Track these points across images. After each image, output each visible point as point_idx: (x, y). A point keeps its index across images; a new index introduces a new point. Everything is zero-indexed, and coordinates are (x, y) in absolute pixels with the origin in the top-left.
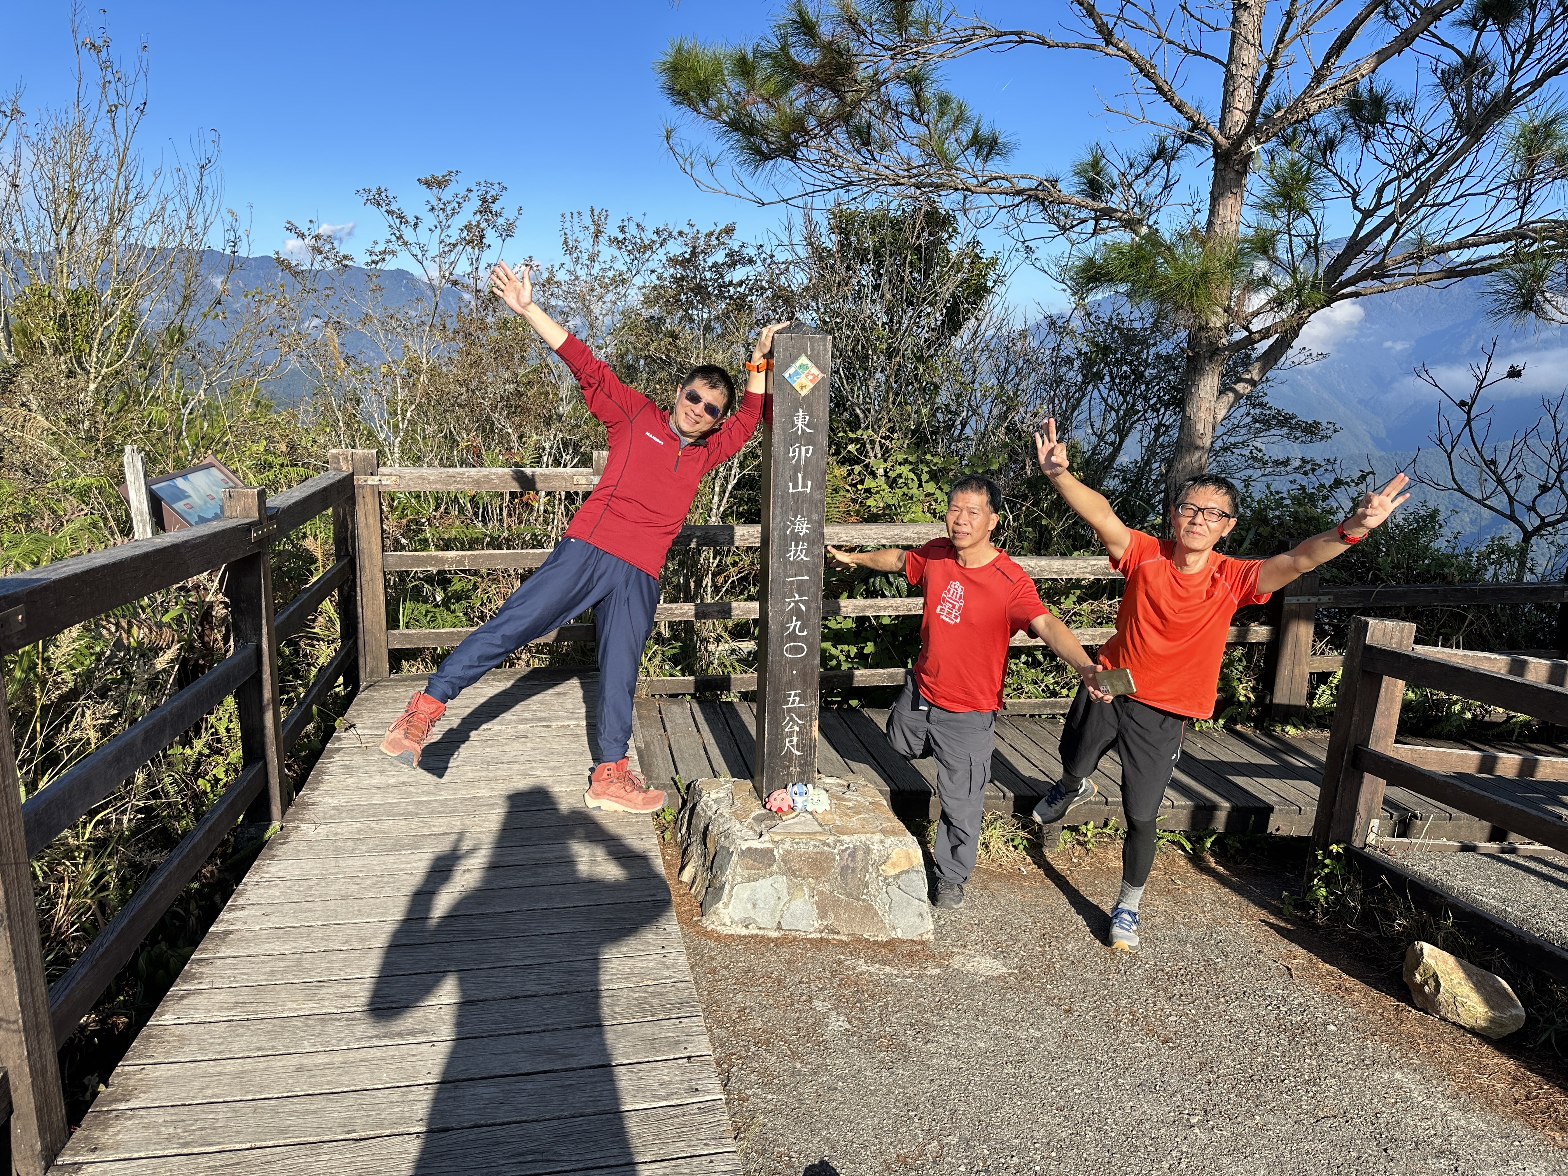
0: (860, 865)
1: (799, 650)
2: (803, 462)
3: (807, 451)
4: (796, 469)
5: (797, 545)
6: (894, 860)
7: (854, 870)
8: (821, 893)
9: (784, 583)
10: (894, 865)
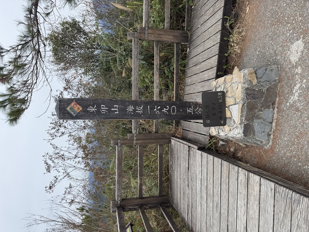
0: (252, 92)
1: (174, 109)
2: (107, 108)
3: (103, 107)
4: (109, 111)
5: (137, 110)
6: (251, 79)
7: (254, 94)
8: (261, 107)
9: (150, 114)
10: (253, 79)
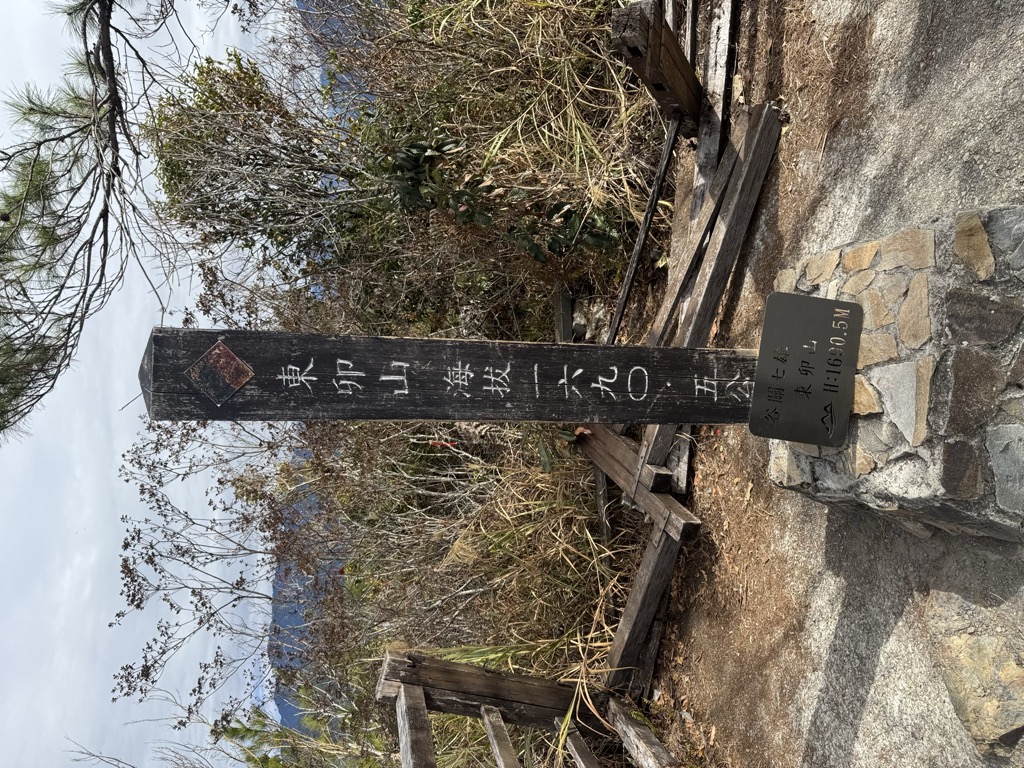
0: (976, 309)
1: (638, 376)
2: (362, 374)
3: (345, 367)
5: (488, 382)
6: (971, 254)
7: (983, 319)
8: (1017, 374)
9: (542, 400)
10: (979, 256)
